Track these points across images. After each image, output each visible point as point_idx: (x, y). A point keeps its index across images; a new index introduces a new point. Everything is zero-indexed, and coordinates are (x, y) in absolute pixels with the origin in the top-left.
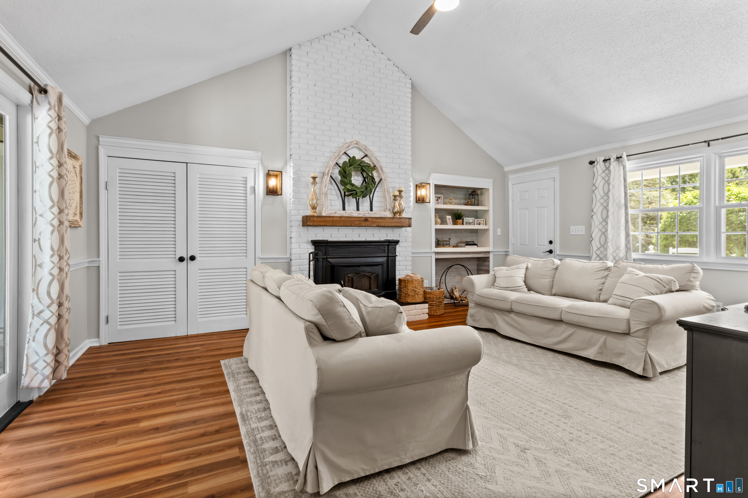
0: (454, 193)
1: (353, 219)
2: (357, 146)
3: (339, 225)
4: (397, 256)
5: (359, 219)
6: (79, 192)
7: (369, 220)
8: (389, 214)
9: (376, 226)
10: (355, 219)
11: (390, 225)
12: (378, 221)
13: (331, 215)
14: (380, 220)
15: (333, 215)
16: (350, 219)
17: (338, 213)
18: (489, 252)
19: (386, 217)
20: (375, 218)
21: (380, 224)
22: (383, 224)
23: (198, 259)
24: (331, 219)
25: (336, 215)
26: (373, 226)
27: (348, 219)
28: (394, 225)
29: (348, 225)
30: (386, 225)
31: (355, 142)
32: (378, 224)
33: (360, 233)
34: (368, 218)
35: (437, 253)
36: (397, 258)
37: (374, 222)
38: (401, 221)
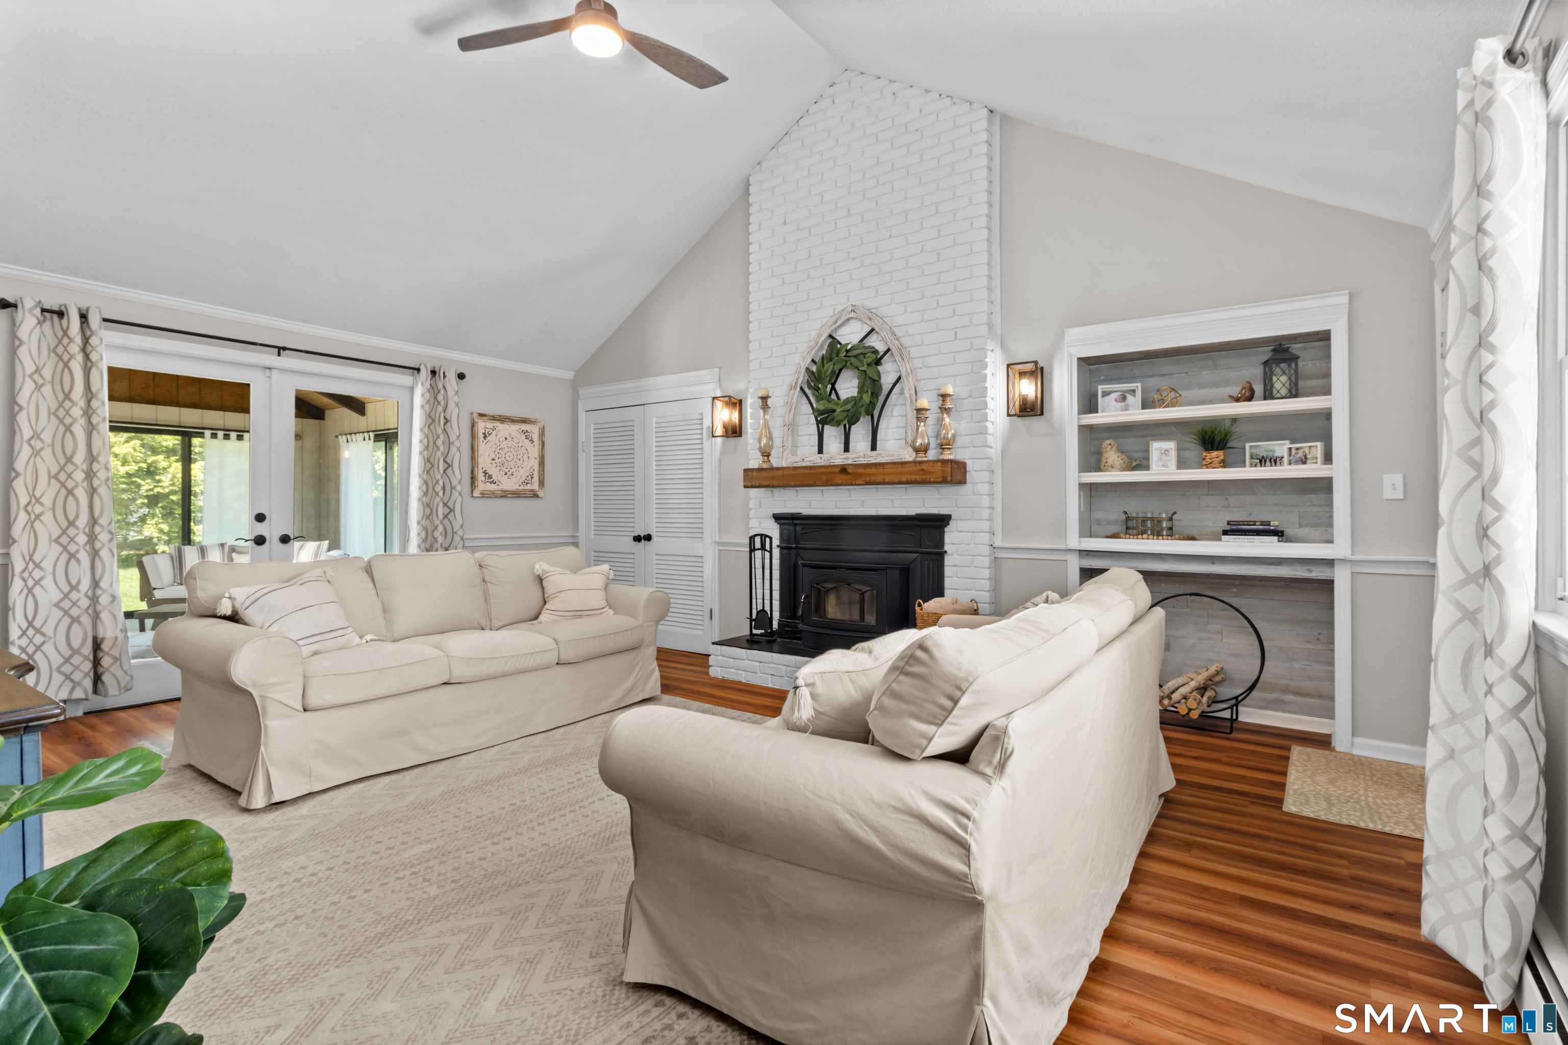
0: (1215, 367)
1: (818, 471)
2: (852, 315)
3: (793, 483)
4: (946, 552)
5: (829, 470)
6: (537, 456)
7: (850, 471)
8: (908, 455)
9: (864, 482)
10: (823, 470)
11: (896, 480)
12: (869, 471)
13: (795, 465)
14: (874, 470)
15: (799, 464)
16: (813, 471)
17: (808, 459)
18: (1329, 563)
19: (903, 460)
20: (861, 465)
21: (873, 479)
22: (880, 479)
23: (654, 539)
24: (780, 472)
25: (804, 464)
26: (857, 483)
27: (809, 471)
28: (904, 478)
29: (810, 483)
30: (887, 480)
31: (850, 309)
32: (868, 479)
33: (863, 499)
34: (847, 467)
35: (1085, 553)
36: (948, 560)
37: (861, 475)
38: (923, 470)
